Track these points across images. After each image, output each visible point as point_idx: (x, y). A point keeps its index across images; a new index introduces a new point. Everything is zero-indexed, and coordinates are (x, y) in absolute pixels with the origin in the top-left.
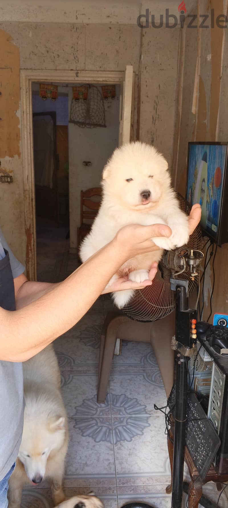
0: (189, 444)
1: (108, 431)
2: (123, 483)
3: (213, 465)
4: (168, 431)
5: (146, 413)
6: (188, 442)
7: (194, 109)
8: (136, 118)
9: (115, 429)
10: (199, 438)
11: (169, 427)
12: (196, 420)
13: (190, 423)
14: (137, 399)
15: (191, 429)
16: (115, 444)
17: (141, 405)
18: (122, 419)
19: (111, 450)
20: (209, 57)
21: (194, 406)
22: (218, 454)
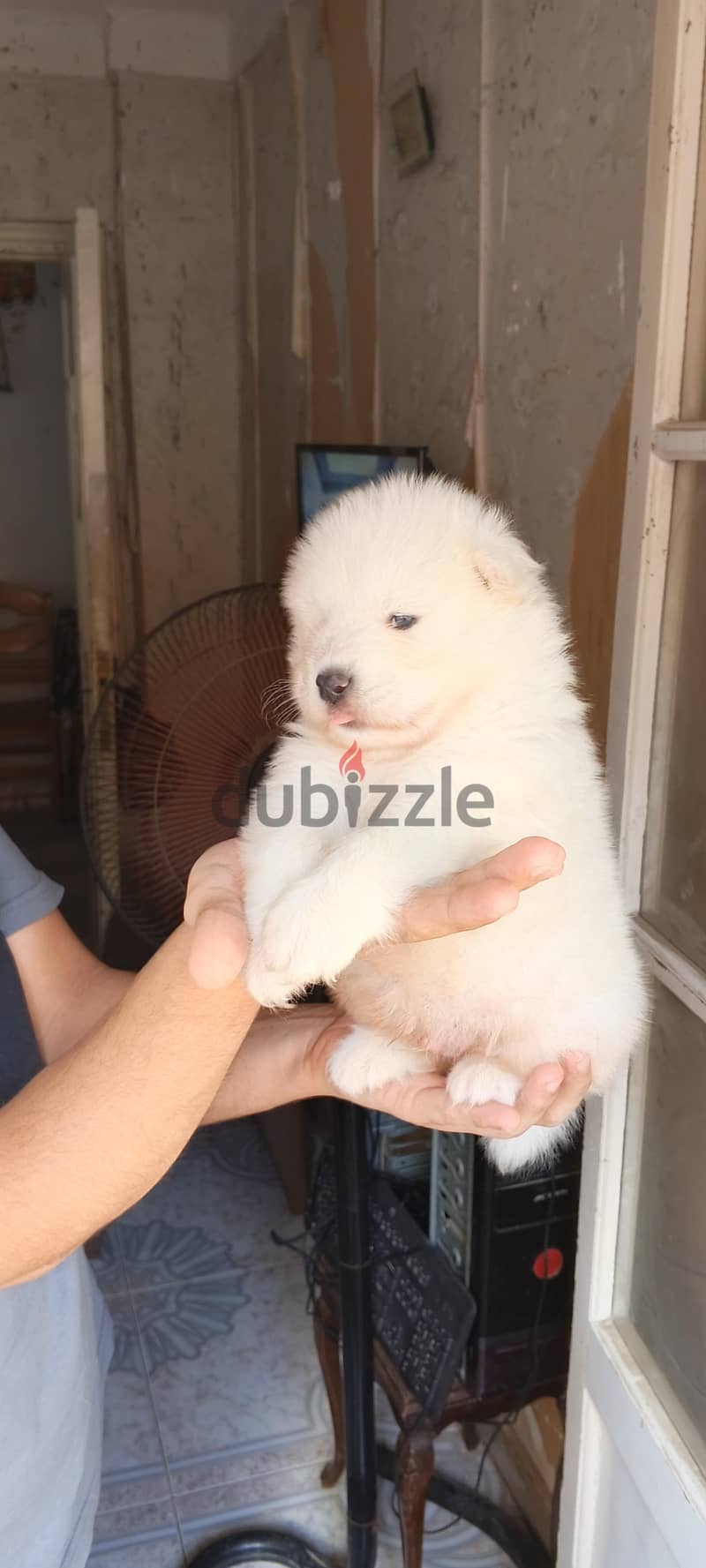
0: (384, 1329)
1: (123, 1338)
2: (191, 1486)
3: (458, 1375)
4: (317, 1304)
5: (234, 1266)
6: (380, 1323)
7: (299, 342)
8: (117, 367)
9: (144, 1329)
10: (413, 1306)
11: (318, 1292)
12: (397, 1256)
13: (382, 1270)
14: (200, 1230)
15: (384, 1287)
16: (151, 1373)
17: (214, 1245)
18: (162, 1296)
19: (141, 1393)
20: (335, 190)
21: (386, 1217)
22: (472, 1342)
